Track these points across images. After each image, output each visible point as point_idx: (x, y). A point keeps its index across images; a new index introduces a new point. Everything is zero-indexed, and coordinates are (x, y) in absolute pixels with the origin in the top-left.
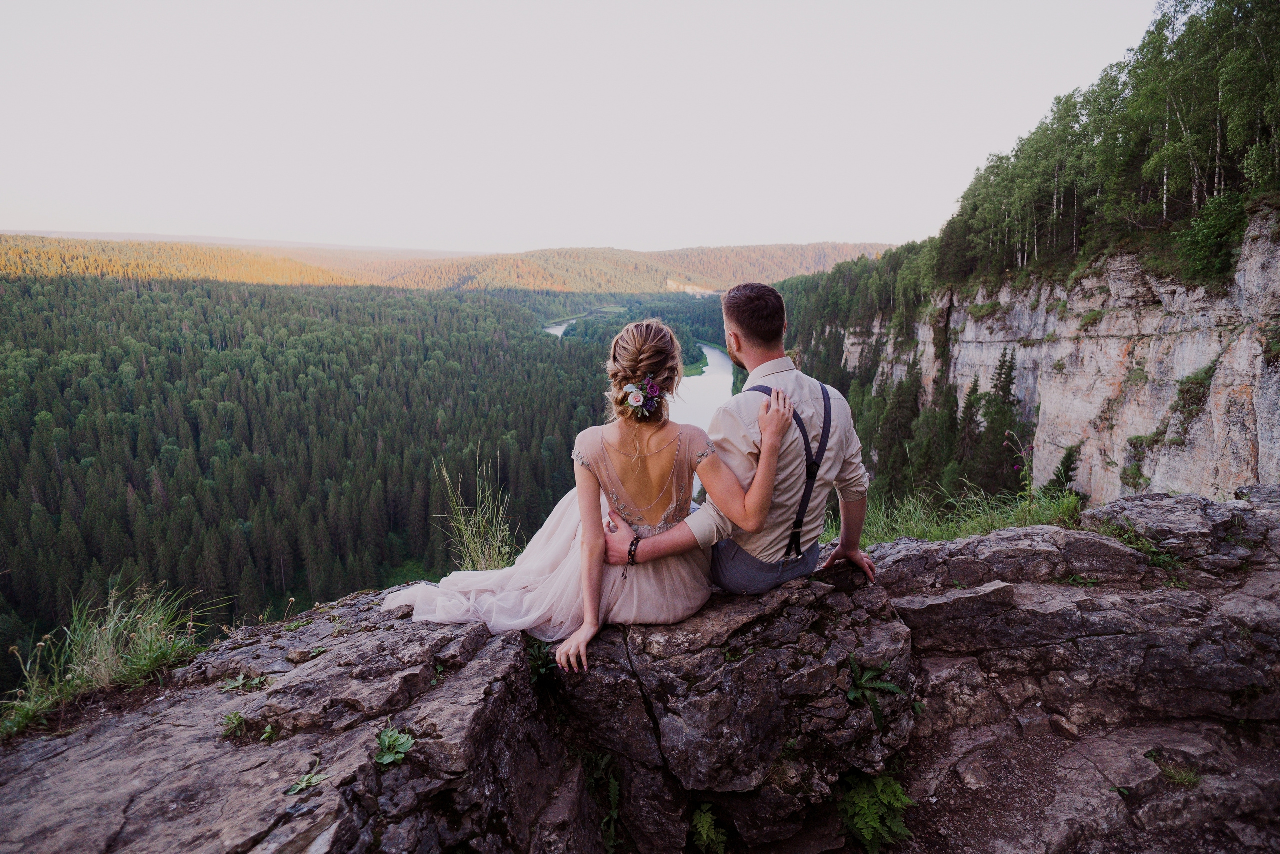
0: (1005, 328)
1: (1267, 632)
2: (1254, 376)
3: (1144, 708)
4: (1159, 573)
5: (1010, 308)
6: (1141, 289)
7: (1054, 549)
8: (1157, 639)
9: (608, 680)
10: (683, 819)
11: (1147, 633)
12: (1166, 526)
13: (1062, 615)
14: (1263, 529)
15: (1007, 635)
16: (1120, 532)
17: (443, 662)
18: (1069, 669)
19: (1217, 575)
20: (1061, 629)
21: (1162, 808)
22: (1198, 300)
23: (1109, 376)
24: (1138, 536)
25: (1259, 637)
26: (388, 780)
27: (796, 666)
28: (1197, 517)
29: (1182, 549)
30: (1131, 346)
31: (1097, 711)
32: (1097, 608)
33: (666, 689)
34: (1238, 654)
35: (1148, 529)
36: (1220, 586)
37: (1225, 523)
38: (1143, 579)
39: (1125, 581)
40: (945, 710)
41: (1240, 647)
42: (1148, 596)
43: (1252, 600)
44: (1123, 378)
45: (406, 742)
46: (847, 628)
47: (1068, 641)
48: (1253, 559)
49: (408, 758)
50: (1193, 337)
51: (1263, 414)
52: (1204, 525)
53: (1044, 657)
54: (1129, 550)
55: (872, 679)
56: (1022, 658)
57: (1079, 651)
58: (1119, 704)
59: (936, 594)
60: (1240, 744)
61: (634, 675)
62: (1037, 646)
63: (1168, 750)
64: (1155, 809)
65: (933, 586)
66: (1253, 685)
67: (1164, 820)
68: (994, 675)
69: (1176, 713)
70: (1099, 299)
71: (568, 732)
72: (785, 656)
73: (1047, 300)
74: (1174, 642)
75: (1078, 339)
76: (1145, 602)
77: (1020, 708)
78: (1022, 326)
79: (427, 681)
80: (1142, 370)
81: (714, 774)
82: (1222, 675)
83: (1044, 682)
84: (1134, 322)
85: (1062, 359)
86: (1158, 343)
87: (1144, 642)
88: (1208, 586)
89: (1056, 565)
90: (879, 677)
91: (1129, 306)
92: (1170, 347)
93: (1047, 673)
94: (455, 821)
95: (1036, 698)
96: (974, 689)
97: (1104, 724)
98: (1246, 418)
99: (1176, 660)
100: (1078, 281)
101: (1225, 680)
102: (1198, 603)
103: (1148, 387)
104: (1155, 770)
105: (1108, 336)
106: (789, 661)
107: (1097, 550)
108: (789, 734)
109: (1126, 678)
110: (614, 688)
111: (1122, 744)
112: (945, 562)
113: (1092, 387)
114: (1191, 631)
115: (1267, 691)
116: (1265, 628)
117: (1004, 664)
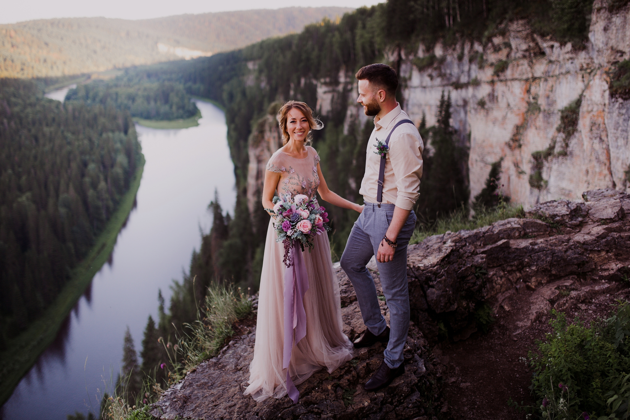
0: (442, 75)
1: (587, 244)
2: (605, 105)
3: (554, 275)
4: (554, 230)
5: (443, 60)
6: (532, 44)
7: (519, 226)
8: (555, 251)
11: (552, 249)
12: (555, 213)
13: (526, 248)
14: (587, 210)
15: (509, 258)
16: (540, 217)
18: (529, 266)
19: (572, 228)
20: (526, 253)
21: (561, 303)
22: (568, 53)
23: (515, 109)
24: (546, 218)
25: (585, 246)
27: (460, 268)
28: (565, 208)
29: (561, 221)
30: (528, 86)
31: (539, 279)
32: (536, 244)
33: (428, 279)
34: (578, 252)
35: (550, 215)
36: (573, 232)
37: (574, 209)
38: (549, 233)
39: (543, 234)
40: (494, 287)
41: (579, 250)
42: (551, 238)
43: (583, 235)
44: (524, 110)
46: (466, 258)
47: (528, 256)
48: (584, 221)
50: (567, 78)
51: (611, 131)
52: (567, 211)
53: (521, 263)
54: (544, 223)
55: (479, 270)
56: (514, 265)
57: (532, 259)
58: (546, 275)
59: (482, 248)
60: (581, 281)
61: (416, 278)
62: (519, 260)
63: (561, 286)
64: (558, 304)
65: (480, 245)
66: (583, 261)
67: (561, 307)
68: (506, 273)
69: (562, 274)
70: (505, 52)
72: (456, 266)
73: (469, 52)
74: (560, 251)
75: (492, 83)
76: (550, 240)
77: (516, 282)
78: (453, 74)
80: (536, 103)
82: (574, 259)
83: (522, 272)
84: (529, 69)
85: (483, 97)
86: (545, 83)
87: (551, 252)
88: (569, 233)
89: (520, 232)
90: (480, 270)
91: (524, 57)
92: (552, 86)
93: (523, 269)
95: (520, 278)
96: (501, 277)
97: (542, 283)
98: (602, 133)
99: (561, 257)
100: (490, 39)
101: (575, 261)
102: (566, 238)
103: (541, 115)
104: (557, 292)
105: (513, 80)
106: (458, 267)
107: (533, 225)
109: (547, 265)
111: (548, 288)
112: (483, 236)
113: (505, 118)
114: (565, 247)
115: (587, 262)
116: (586, 243)
117: (509, 268)
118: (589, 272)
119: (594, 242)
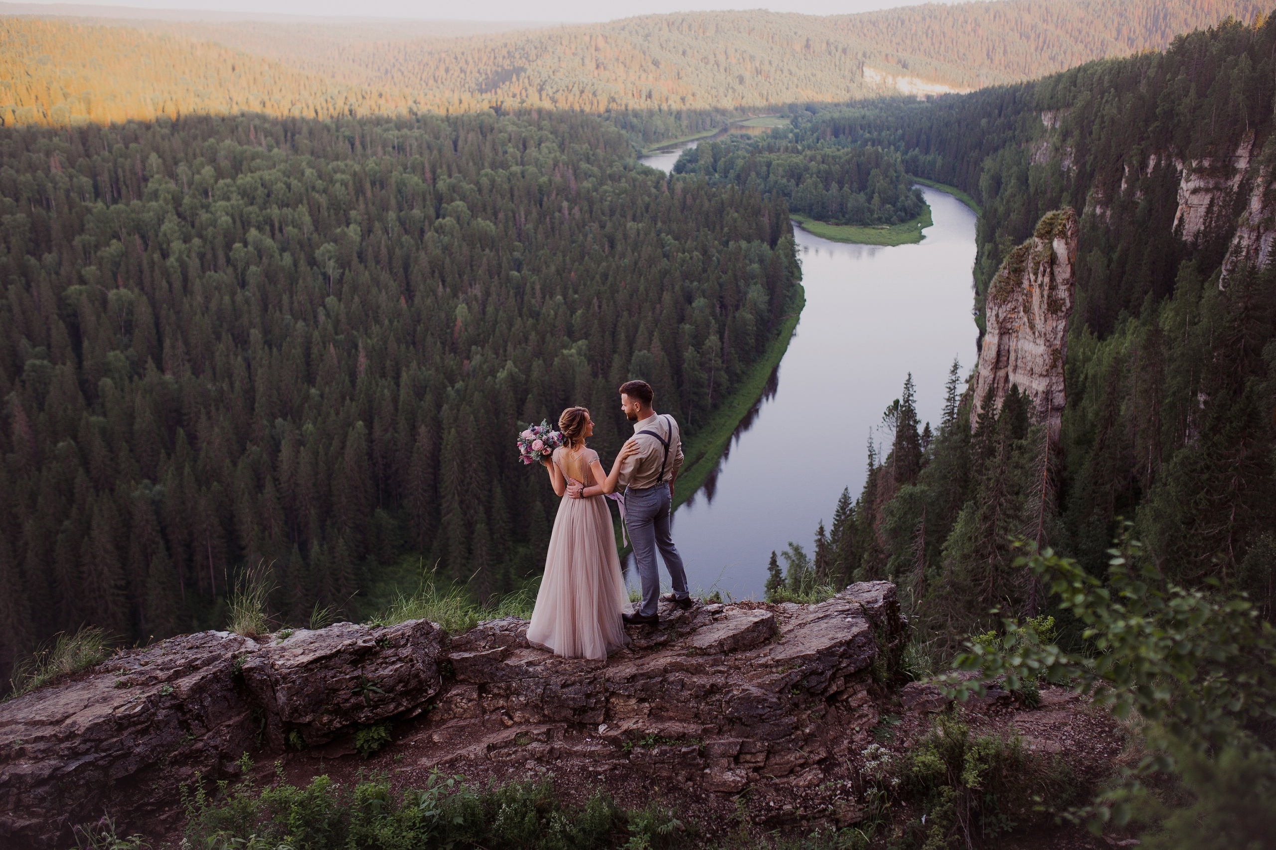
9: (259, 677)
10: (283, 732)
13: (519, 667)
15: (496, 675)
17: (193, 667)
18: (517, 694)
20: (518, 674)
25: (607, 684)
26: (163, 699)
33: (277, 682)
40: (450, 709)
45: (171, 690)
48: (668, 643)
49: (170, 694)
53: (508, 688)
56: (502, 687)
57: (522, 685)
58: (538, 713)
62: (508, 682)
66: (584, 706)
68: (489, 695)
71: (249, 700)
77: (492, 712)
79: (184, 672)
81: (291, 715)
82: (571, 700)
83: (509, 700)
94: (184, 714)
95: (503, 708)
96: (470, 700)
97: (529, 722)
99: (555, 693)
101: (571, 703)
108: (327, 704)
109: (537, 699)
110: (261, 681)
117: (496, 690)
118: (590, 724)
119: (622, 681)
